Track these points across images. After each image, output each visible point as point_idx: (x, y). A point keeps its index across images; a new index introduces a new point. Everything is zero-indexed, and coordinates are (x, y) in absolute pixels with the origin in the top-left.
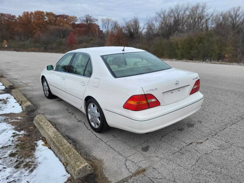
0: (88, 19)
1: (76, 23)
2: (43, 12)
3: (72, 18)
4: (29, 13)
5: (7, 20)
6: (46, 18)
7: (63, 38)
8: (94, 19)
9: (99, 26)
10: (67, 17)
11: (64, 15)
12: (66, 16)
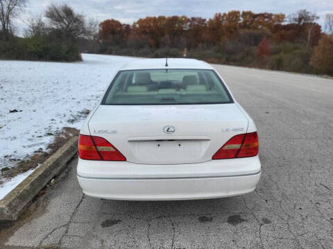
0: (303, 17)
1: (283, 24)
2: (238, 12)
3: (278, 16)
4: (222, 15)
5: (197, 25)
6: (240, 20)
7: (254, 45)
8: (313, 17)
9: (320, 27)
10: (270, 16)
11: (266, 13)
12: (268, 14)
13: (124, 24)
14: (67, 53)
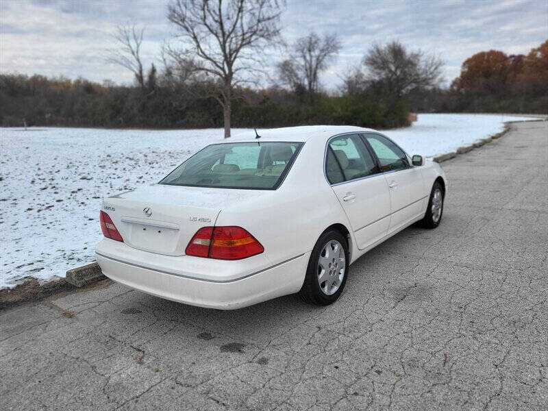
13: (512, 56)
14: (385, 116)
